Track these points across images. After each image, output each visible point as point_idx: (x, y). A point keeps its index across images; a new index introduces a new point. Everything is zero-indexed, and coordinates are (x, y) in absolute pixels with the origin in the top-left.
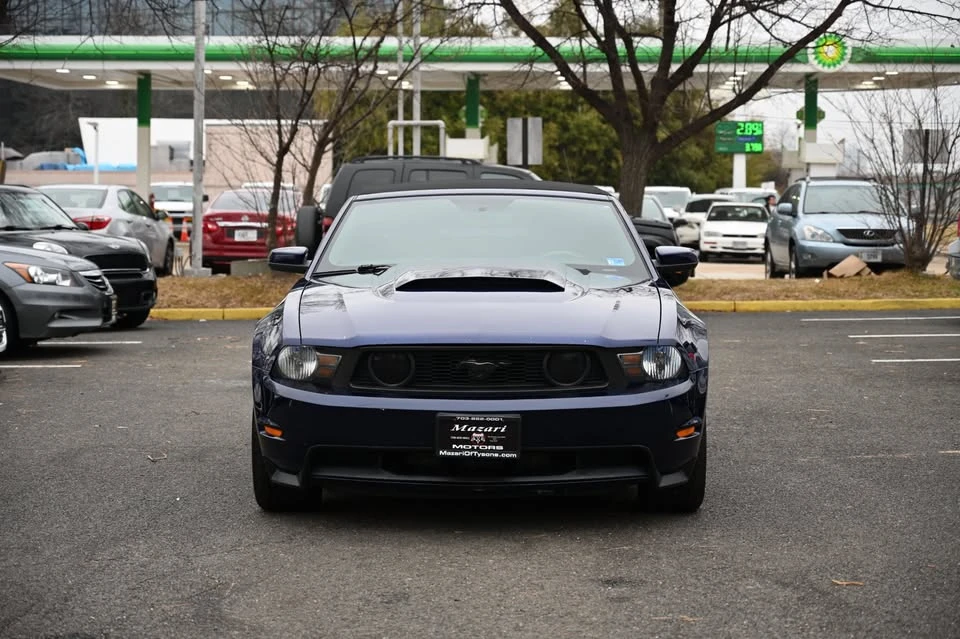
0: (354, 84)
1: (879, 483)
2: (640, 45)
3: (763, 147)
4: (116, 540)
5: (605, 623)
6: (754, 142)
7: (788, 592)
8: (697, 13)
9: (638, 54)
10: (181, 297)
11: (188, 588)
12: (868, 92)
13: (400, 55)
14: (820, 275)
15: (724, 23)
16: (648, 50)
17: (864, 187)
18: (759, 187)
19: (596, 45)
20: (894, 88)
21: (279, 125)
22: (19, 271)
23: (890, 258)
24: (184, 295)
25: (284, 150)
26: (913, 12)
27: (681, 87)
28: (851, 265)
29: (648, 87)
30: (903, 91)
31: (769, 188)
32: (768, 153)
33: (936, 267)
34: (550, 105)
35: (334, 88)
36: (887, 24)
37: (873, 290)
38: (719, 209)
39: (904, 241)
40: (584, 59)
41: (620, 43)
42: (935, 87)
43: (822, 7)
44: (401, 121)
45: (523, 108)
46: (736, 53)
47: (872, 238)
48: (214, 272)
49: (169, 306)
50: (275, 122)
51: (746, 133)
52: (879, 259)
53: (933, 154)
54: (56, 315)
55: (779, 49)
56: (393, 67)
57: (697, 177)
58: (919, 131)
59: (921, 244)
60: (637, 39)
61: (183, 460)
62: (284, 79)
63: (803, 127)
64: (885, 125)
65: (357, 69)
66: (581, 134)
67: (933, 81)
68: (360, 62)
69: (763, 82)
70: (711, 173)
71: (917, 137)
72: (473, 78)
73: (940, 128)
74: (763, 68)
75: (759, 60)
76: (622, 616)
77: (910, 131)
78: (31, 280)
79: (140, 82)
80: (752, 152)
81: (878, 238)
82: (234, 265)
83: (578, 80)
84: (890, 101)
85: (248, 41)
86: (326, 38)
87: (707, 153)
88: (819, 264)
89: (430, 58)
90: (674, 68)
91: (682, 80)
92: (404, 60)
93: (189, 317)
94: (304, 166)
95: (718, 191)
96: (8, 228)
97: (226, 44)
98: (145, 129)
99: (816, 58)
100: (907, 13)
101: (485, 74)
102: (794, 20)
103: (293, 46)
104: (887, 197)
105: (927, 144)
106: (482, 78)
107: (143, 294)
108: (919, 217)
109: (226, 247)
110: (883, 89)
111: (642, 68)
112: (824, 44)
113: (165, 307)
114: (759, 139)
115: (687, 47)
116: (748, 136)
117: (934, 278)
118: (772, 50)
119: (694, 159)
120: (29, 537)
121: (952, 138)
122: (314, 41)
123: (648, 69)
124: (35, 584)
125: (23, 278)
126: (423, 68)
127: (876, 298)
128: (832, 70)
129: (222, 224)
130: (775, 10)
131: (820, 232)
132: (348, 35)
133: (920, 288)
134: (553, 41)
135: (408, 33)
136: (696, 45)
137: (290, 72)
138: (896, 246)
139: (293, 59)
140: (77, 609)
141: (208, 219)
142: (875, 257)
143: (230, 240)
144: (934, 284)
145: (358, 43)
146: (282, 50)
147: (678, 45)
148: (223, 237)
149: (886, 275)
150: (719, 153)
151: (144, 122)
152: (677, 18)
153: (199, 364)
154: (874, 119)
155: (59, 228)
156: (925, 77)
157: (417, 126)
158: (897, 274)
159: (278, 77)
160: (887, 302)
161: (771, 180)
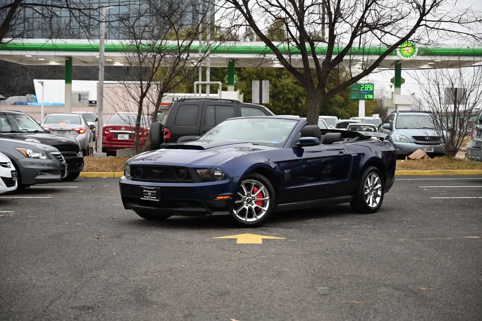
0: (178, 63)
1: (438, 250)
2: (317, 46)
3: (373, 96)
4: (91, 270)
5: (319, 304)
6: (369, 94)
7: (400, 292)
8: (345, 31)
9: (316, 50)
10: (93, 166)
11: (129, 289)
12: (427, 70)
13: (200, 50)
14: (404, 159)
15: (358, 35)
16: (321, 48)
17: (426, 116)
18: (372, 116)
19: (296, 46)
20: (440, 68)
21: (141, 84)
22: (22, 152)
23: (438, 150)
24: (95, 166)
25: (143, 95)
26: (450, 31)
27: (337, 67)
28: (419, 153)
29: (321, 66)
30: (444, 70)
31: (376, 117)
32: (376, 99)
33: (460, 155)
34: (268, 75)
35: (168, 65)
36: (437, 37)
37: (430, 166)
38: (353, 127)
39: (445, 142)
40: (290, 53)
41: (307, 45)
42: (460, 67)
43: (406, 28)
44: (200, 82)
45: (255, 77)
46: (364, 50)
47: (429, 141)
48: (108, 155)
49: (87, 171)
50: (139, 82)
51: (365, 90)
52: (433, 151)
53: (459, 99)
54: (39, 173)
55: (385, 49)
56: (197, 55)
57: (341, 111)
58: (452, 89)
59: (453, 144)
60: (316, 43)
61: (112, 238)
62: (144, 61)
63: (393, 87)
64: (435, 86)
65: (179, 56)
66: (284, 90)
67: (459, 65)
68: (181, 54)
69: (376, 64)
70: (347, 109)
71: (451, 91)
72: (231, 61)
73: (462, 88)
74: (376, 58)
75: (375, 54)
76: (326, 301)
77: (448, 88)
78: (28, 156)
79: (67, 62)
80: (368, 99)
81: (432, 141)
82: (118, 151)
83: (287, 62)
84: (438, 74)
85: (127, 42)
86: (164, 41)
87: (346, 99)
88: (403, 153)
89: (215, 51)
90: (334, 57)
91: (338, 63)
92: (202, 52)
93: (97, 176)
94: (153, 103)
95: (351, 118)
96: (12, 132)
97: (115, 43)
98: (69, 85)
99: (400, 53)
100: (447, 32)
101: (238, 59)
102: (392, 35)
103: (149, 45)
104: (437, 120)
105: (456, 95)
106: (236, 61)
107: (77, 164)
108: (452, 131)
109: (113, 142)
110: (435, 68)
111: (318, 57)
112: (407, 47)
113: (85, 171)
114: (372, 93)
115: (340, 47)
116: (366, 91)
117: (460, 160)
118: (381, 49)
119: (339, 102)
120: (50, 268)
121: (468, 92)
122: (159, 42)
123: (321, 58)
124: (60, 287)
125: (24, 155)
126: (211, 56)
127: (431, 169)
128: (409, 59)
129: (111, 131)
130: (383, 29)
131: (404, 137)
132: (175, 40)
133: (453, 165)
134: (275, 44)
135: (204, 39)
136: (344, 46)
137: (147, 57)
138: (441, 144)
139: (149, 51)
140: (82, 297)
141: (105, 129)
142: (431, 150)
143: (115, 139)
144: (459, 163)
145: (180, 44)
146: (143, 46)
147: (336, 46)
148: (112, 138)
149: (436, 158)
150: (352, 99)
151: (68, 81)
152: (335, 33)
153: (109, 197)
154: (430, 83)
155: (36, 132)
156: (455, 62)
157: (208, 84)
158: (441, 158)
159: (141, 60)
160: (437, 171)
161: (377, 113)
